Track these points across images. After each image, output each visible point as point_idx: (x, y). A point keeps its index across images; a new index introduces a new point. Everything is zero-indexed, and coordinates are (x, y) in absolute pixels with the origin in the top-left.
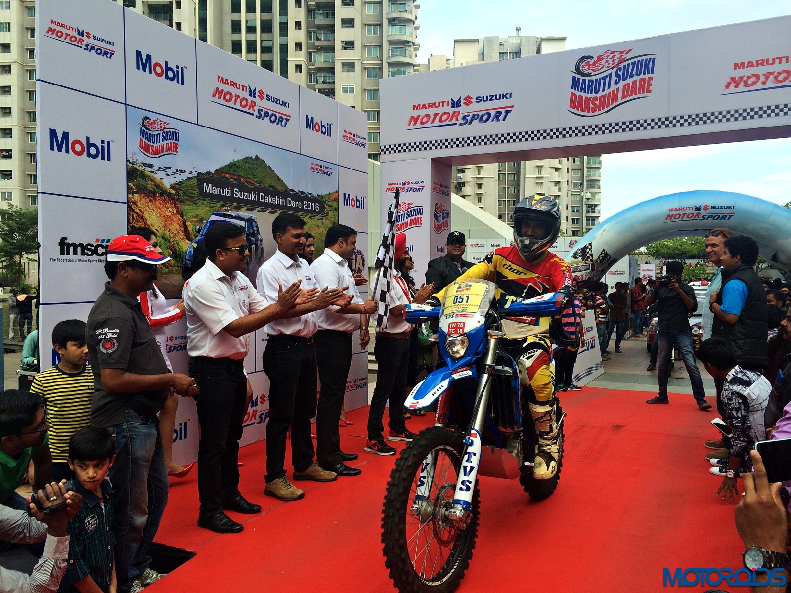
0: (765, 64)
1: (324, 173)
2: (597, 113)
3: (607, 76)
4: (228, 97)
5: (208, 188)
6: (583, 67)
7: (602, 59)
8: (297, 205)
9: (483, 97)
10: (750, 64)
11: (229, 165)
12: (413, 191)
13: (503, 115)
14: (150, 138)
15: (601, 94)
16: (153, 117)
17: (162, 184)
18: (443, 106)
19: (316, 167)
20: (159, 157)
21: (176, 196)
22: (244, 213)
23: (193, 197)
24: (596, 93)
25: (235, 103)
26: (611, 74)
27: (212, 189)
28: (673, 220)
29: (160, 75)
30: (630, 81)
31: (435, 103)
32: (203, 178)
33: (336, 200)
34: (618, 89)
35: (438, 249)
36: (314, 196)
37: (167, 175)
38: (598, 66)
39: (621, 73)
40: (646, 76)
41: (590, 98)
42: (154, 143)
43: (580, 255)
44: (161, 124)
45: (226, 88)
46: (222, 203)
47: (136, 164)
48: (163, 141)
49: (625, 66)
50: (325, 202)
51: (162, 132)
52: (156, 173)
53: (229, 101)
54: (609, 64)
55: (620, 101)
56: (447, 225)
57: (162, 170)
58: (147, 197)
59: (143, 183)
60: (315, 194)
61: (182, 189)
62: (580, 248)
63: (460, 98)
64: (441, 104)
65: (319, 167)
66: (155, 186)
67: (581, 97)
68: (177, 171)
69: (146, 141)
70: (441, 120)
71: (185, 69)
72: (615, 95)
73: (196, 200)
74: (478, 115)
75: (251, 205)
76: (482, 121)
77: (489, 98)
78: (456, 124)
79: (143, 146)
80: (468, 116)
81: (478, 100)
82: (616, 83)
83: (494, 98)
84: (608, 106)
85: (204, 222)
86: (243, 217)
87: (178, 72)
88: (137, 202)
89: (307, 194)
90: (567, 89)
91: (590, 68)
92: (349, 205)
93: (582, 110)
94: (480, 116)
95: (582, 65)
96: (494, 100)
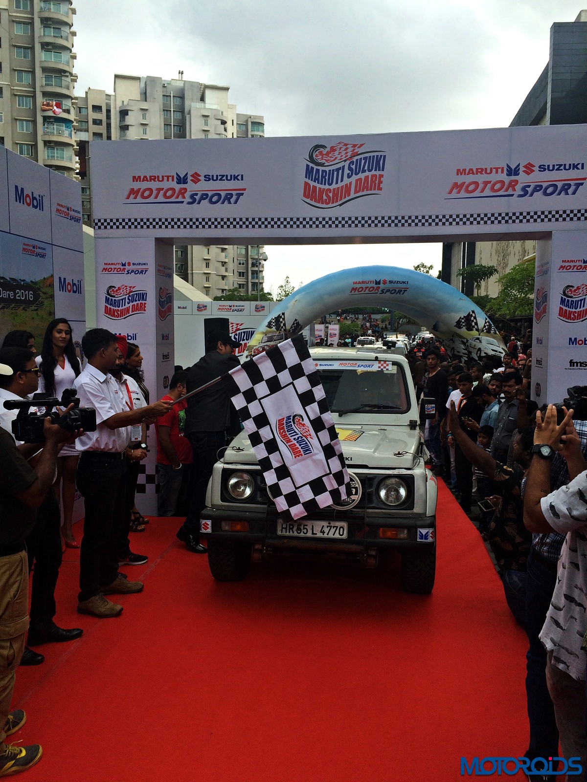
0: (484, 172)
1: (38, 255)
2: (330, 205)
3: (339, 169)
6: (316, 156)
7: (335, 150)
8: (9, 295)
9: (213, 176)
10: (471, 172)
12: (135, 274)
13: (234, 197)
15: (334, 186)
18: (168, 180)
19: (28, 248)
24: (330, 184)
26: (344, 167)
28: (357, 292)
30: (362, 176)
31: (158, 177)
33: (52, 285)
34: (351, 183)
35: (163, 337)
36: (28, 284)
38: (331, 157)
39: (353, 167)
40: (378, 173)
41: (324, 189)
43: (274, 324)
49: (357, 160)
50: (39, 290)
54: (342, 156)
55: (352, 195)
56: (170, 310)
60: (28, 280)
62: (274, 318)
63: (187, 174)
64: (165, 178)
65: (31, 248)
67: (315, 187)
70: (165, 196)
72: (348, 188)
74: (207, 195)
76: (211, 202)
77: (219, 178)
78: (182, 202)
80: (197, 194)
81: (207, 178)
82: (349, 177)
83: (225, 178)
84: (341, 199)
89: (19, 281)
90: (301, 178)
91: (324, 158)
92: (66, 291)
93: (315, 201)
94: (209, 196)
95: (315, 154)
96: (224, 180)
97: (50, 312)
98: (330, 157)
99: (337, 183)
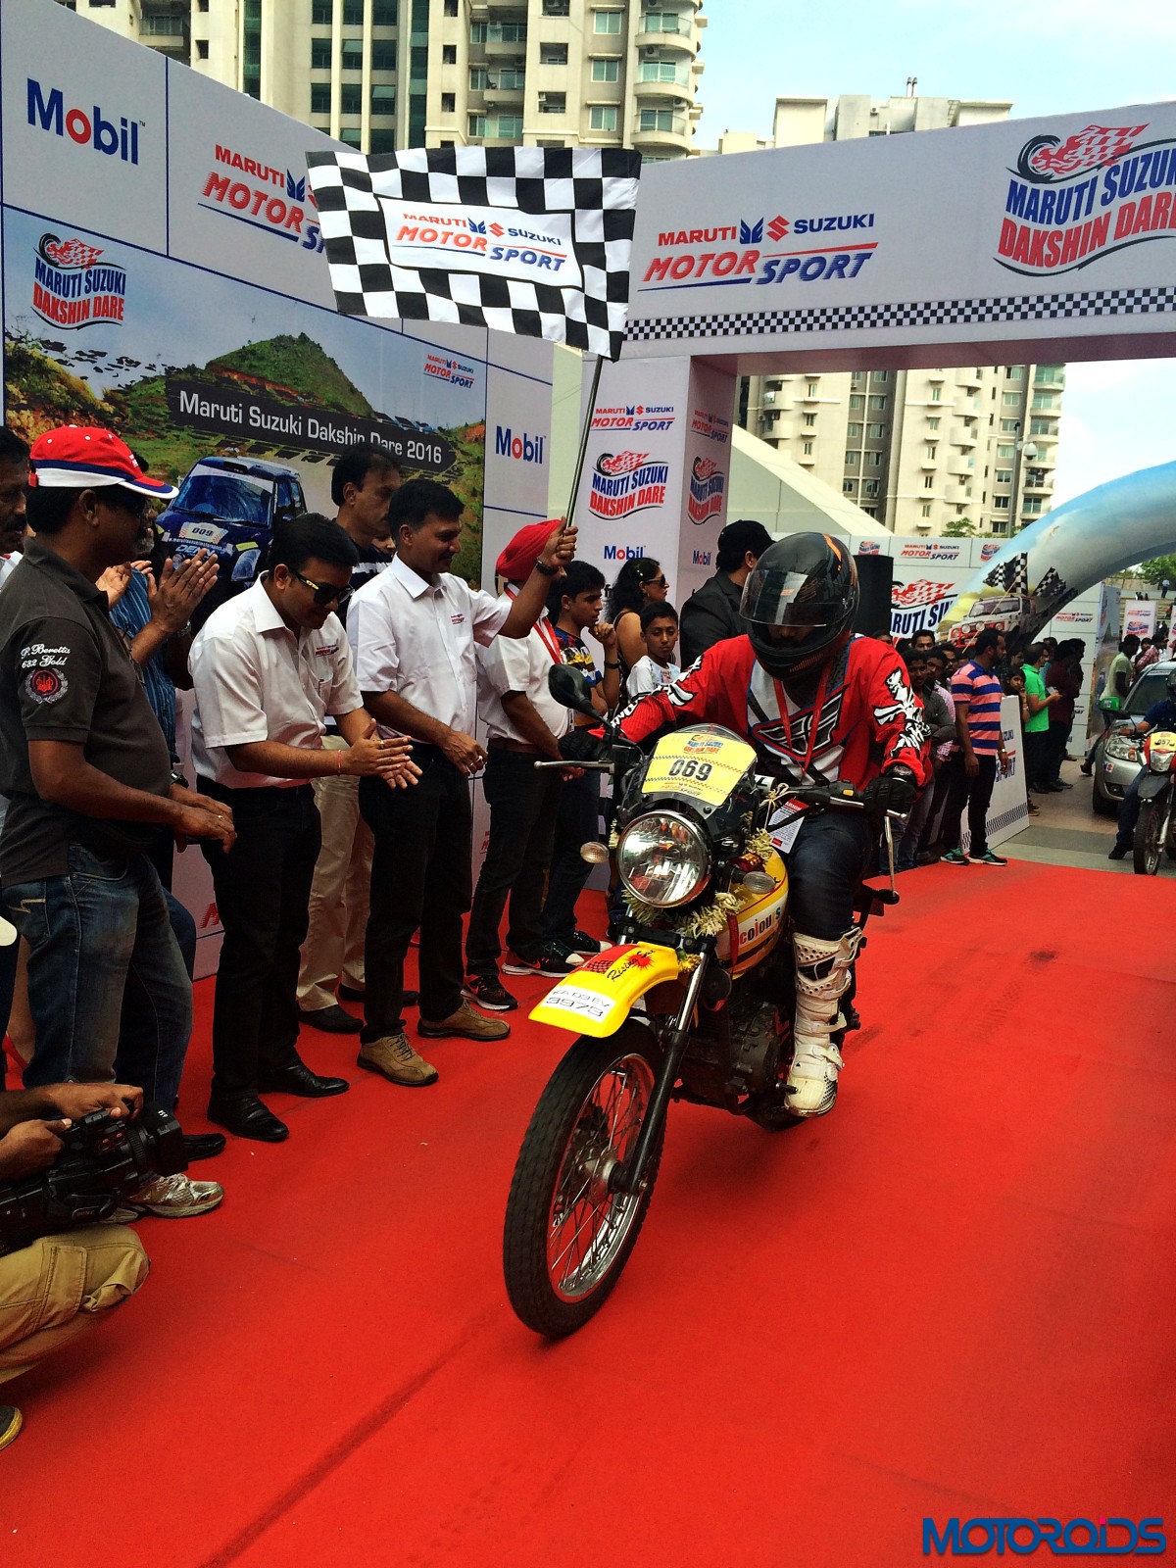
1: (455, 380)
2: (1058, 268)
3: (1085, 185)
4: (239, 196)
5: (190, 403)
6: (1035, 161)
7: (1078, 145)
9: (812, 221)
11: (239, 352)
12: (650, 429)
13: (852, 264)
14: (58, 283)
15: (1070, 224)
16: (65, 235)
17: (84, 389)
18: (724, 238)
19: (437, 364)
20: (79, 328)
21: (116, 419)
22: (271, 463)
23: (156, 423)
24: (1060, 222)
25: (255, 212)
26: (1095, 180)
27: (200, 407)
29: (81, 139)
30: (1135, 197)
31: (707, 231)
32: (178, 380)
33: (481, 441)
34: (1108, 216)
35: (696, 558)
36: (431, 431)
37: (98, 370)
38: (1068, 161)
39: (1117, 179)
40: (1173, 189)
41: (1046, 233)
42: (66, 296)
43: (1001, 578)
44: (83, 252)
45: (236, 176)
46: (222, 437)
47: (26, 343)
48: (87, 291)
49: (1127, 163)
50: (455, 445)
51: (85, 271)
52: (70, 365)
53: (241, 205)
54: (1092, 157)
55: (1110, 243)
56: (719, 505)
57: (85, 358)
58: (49, 419)
59: (41, 385)
60: (433, 425)
61: (128, 402)
62: (1002, 564)
63: (761, 222)
64: (720, 234)
65: (444, 366)
66: (68, 393)
67: (1025, 230)
68: (120, 361)
69: (48, 290)
70: (717, 271)
71: (140, 128)
72: (1100, 228)
73: (163, 429)
74: (797, 262)
75: (290, 446)
76: (805, 277)
77: (825, 224)
78: (748, 281)
79: (41, 300)
80: (777, 263)
81: (800, 226)
82: (1105, 201)
83: (835, 224)
84: (1083, 253)
85: (179, 478)
86: (268, 470)
87: (124, 133)
88: (28, 428)
89: (415, 425)
90: (997, 210)
91: (1051, 165)
92: (509, 455)
93: (1024, 261)
94: (803, 262)
95: (1032, 158)
96: (834, 228)
97: (474, 490)
98: (1065, 161)
99: (1076, 217)
